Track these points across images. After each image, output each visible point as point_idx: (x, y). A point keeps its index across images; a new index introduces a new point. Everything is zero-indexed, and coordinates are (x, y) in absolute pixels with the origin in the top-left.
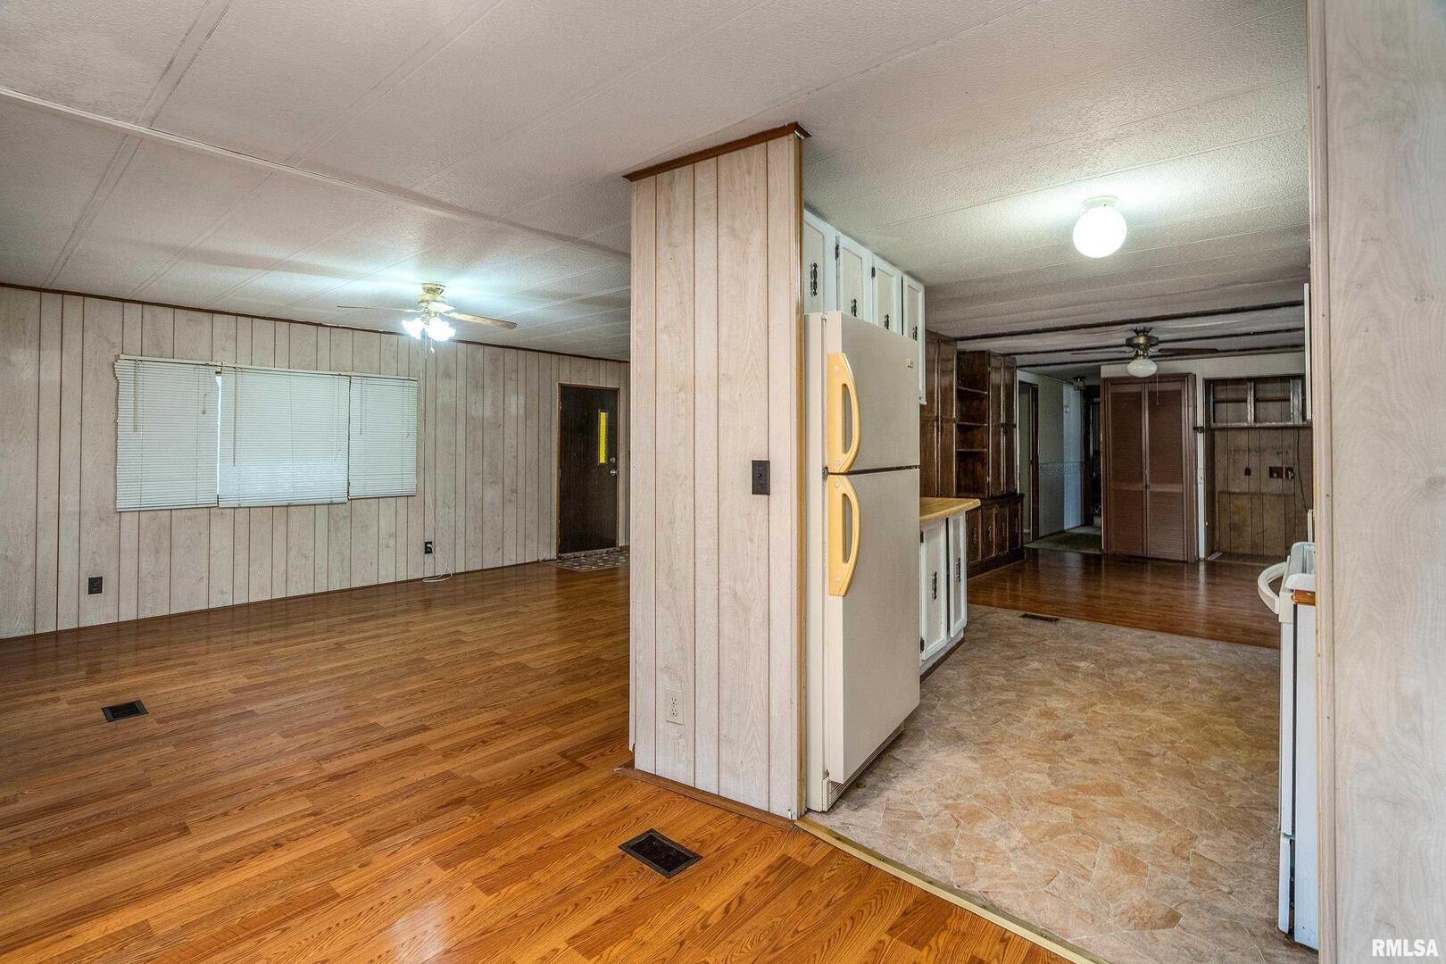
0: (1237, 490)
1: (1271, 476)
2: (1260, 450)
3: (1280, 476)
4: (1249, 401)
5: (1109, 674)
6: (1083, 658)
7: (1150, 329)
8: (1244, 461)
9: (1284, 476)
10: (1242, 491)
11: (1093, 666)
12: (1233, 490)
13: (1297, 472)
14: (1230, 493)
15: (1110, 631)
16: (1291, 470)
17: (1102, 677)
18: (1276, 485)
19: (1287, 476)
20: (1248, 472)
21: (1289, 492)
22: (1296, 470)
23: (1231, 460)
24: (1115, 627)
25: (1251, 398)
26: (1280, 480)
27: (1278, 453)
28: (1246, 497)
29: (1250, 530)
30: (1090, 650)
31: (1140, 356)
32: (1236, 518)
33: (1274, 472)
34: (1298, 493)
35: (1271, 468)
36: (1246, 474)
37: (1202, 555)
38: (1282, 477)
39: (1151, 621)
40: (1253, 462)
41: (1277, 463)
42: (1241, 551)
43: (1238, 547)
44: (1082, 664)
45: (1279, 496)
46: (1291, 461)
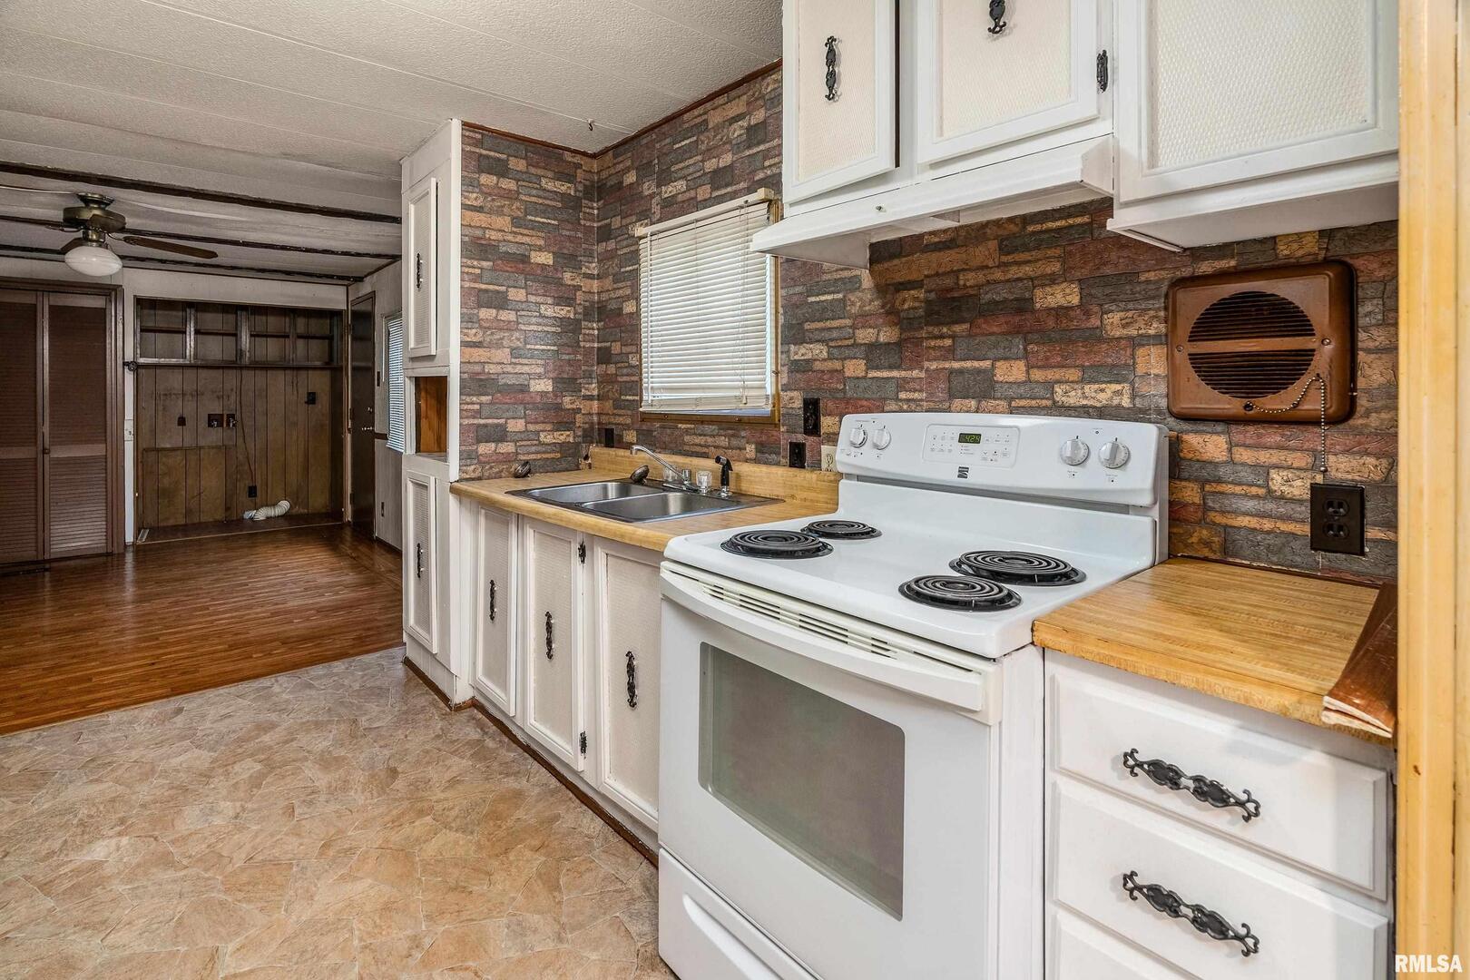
0: (168, 446)
1: (210, 425)
2: (197, 394)
3: (220, 425)
4: (188, 333)
5: (173, 842)
6: (88, 830)
7: (112, 201)
8: (177, 408)
9: (225, 425)
10: (175, 446)
11: (125, 840)
12: (163, 446)
13: (239, 419)
14: (158, 450)
15: (96, 733)
16: (233, 416)
17: (166, 861)
18: (215, 436)
19: (228, 424)
20: (182, 421)
21: (231, 443)
22: (238, 415)
23: (160, 408)
24: (94, 719)
25: (191, 328)
26: (220, 429)
27: (218, 397)
28: (179, 452)
29: (184, 493)
30: (88, 801)
31: (92, 241)
32: (166, 481)
33: (214, 420)
34: (240, 441)
35: (209, 415)
36: (179, 425)
37: (129, 538)
38: (222, 426)
39: (145, 679)
40: (189, 409)
41: (216, 408)
42: (171, 522)
43: (168, 519)
44: (100, 851)
45: (218, 448)
46: (233, 407)
